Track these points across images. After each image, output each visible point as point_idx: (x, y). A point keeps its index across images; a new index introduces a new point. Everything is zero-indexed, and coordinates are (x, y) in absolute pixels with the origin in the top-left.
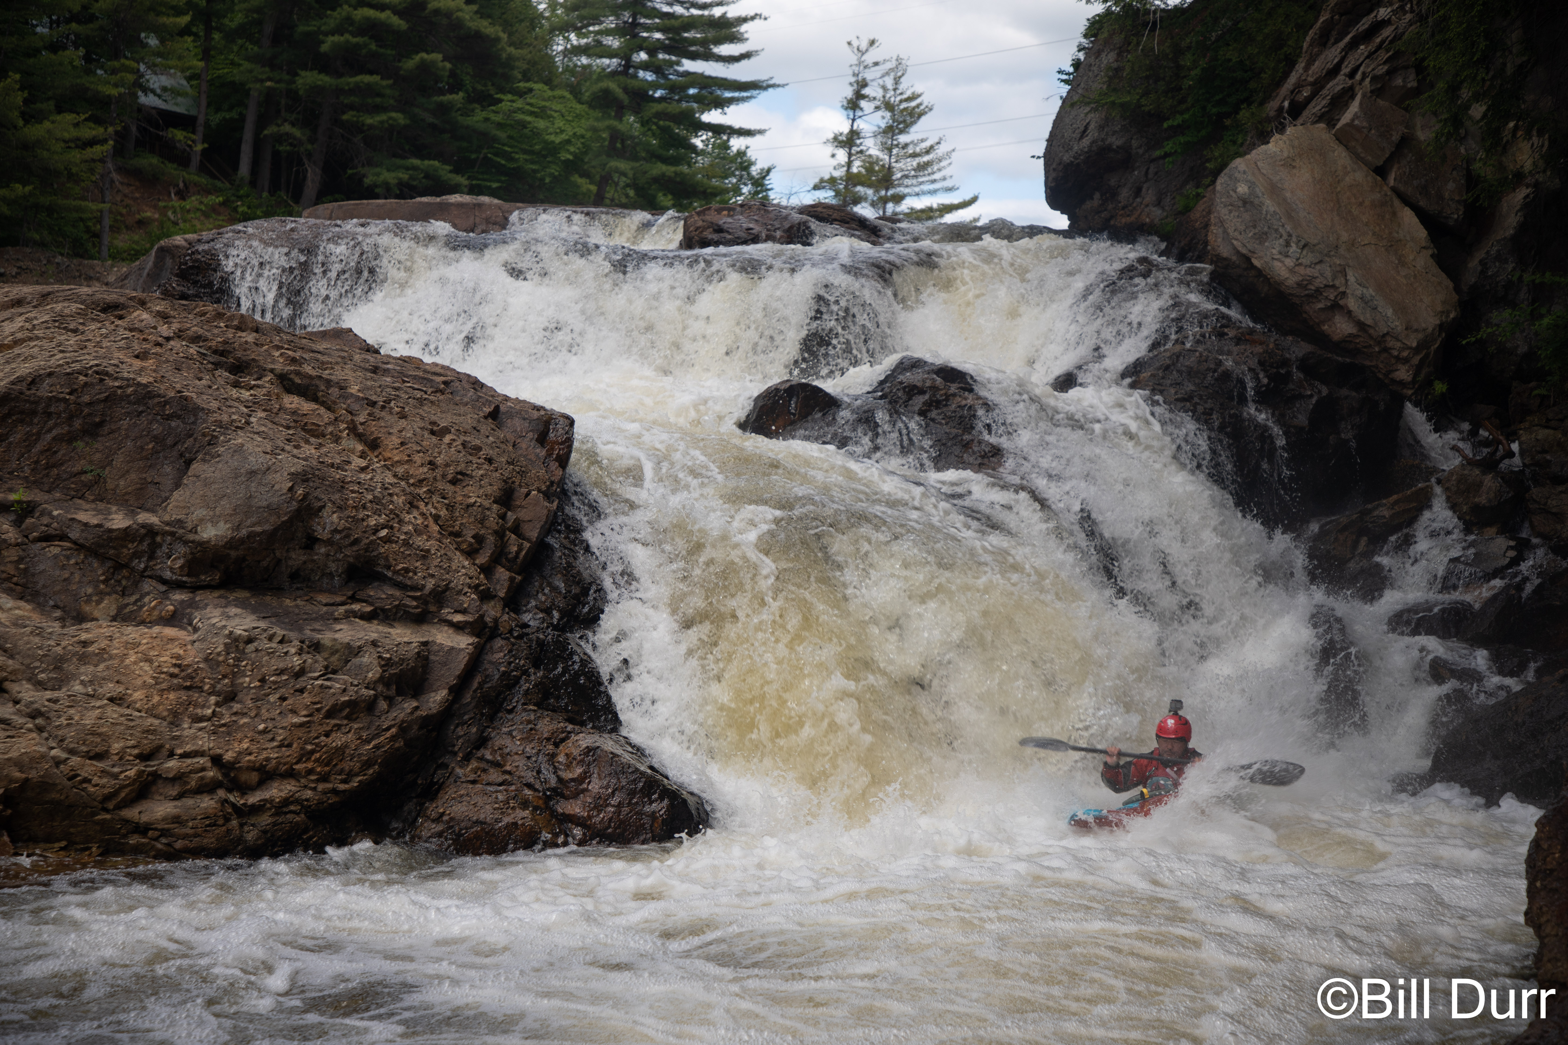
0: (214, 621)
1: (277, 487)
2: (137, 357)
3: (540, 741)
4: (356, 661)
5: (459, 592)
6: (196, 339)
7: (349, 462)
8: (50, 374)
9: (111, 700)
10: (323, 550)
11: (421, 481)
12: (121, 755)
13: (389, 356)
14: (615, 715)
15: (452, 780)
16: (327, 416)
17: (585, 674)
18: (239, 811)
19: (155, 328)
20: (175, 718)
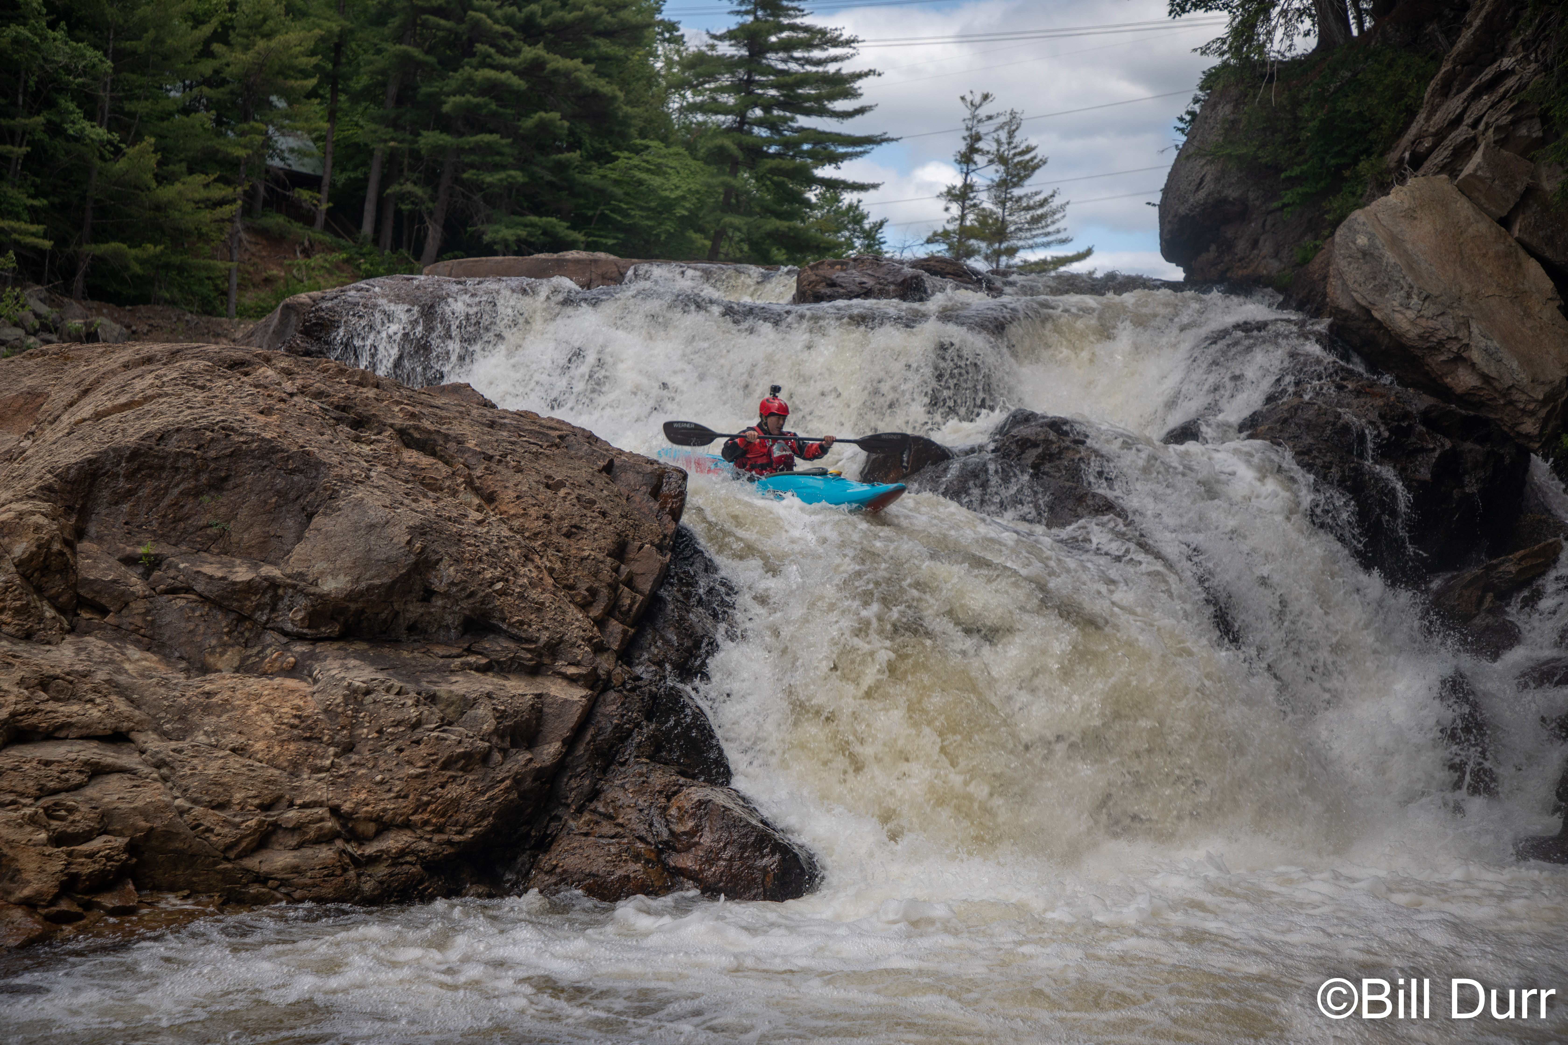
0: (333, 672)
1: (395, 540)
2: (262, 412)
3: (652, 794)
4: (471, 713)
5: (573, 645)
6: (319, 395)
7: (466, 516)
8: (178, 430)
9: (233, 750)
10: (440, 603)
11: (536, 535)
12: (243, 805)
13: (506, 411)
14: (727, 767)
15: (565, 832)
16: (445, 470)
17: (697, 727)
18: (356, 862)
19: (279, 384)
20: (295, 769)
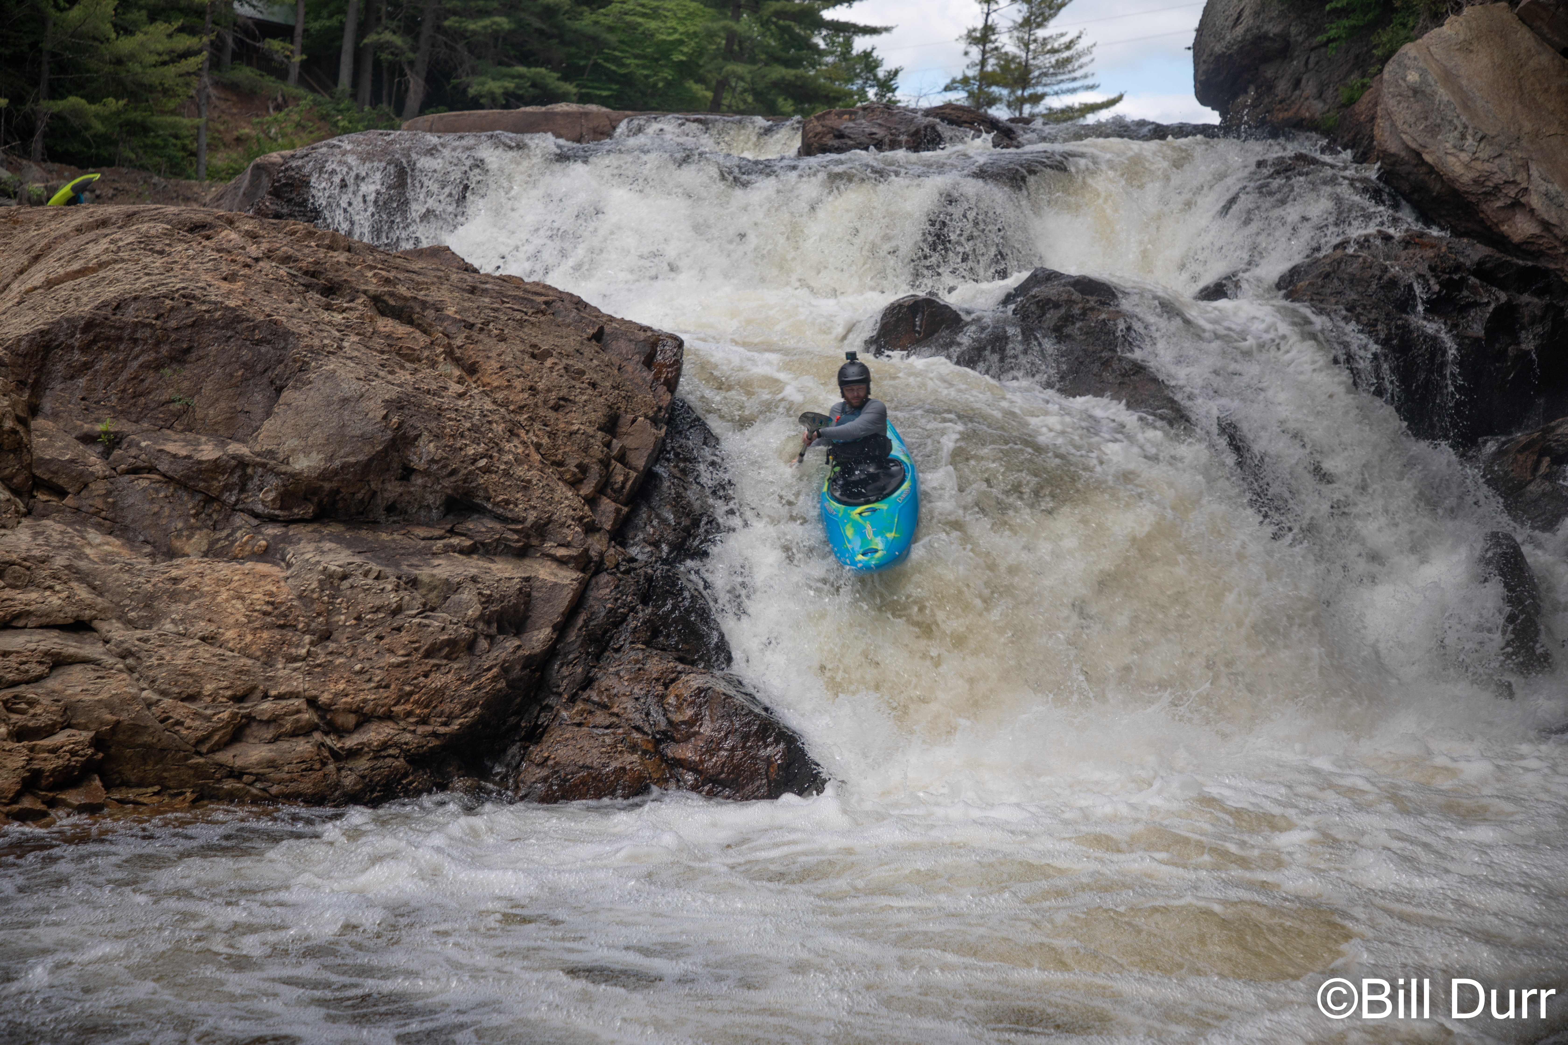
0: (308, 556)
1: (370, 415)
2: (225, 279)
3: (649, 681)
4: (455, 597)
5: (562, 525)
6: (286, 260)
7: (446, 388)
8: (136, 298)
9: (203, 639)
10: (420, 481)
11: (521, 408)
12: (214, 697)
13: (487, 275)
14: (728, 652)
15: (557, 722)
16: (423, 339)
17: (696, 611)
18: (336, 755)
19: (243, 248)
20: (268, 658)
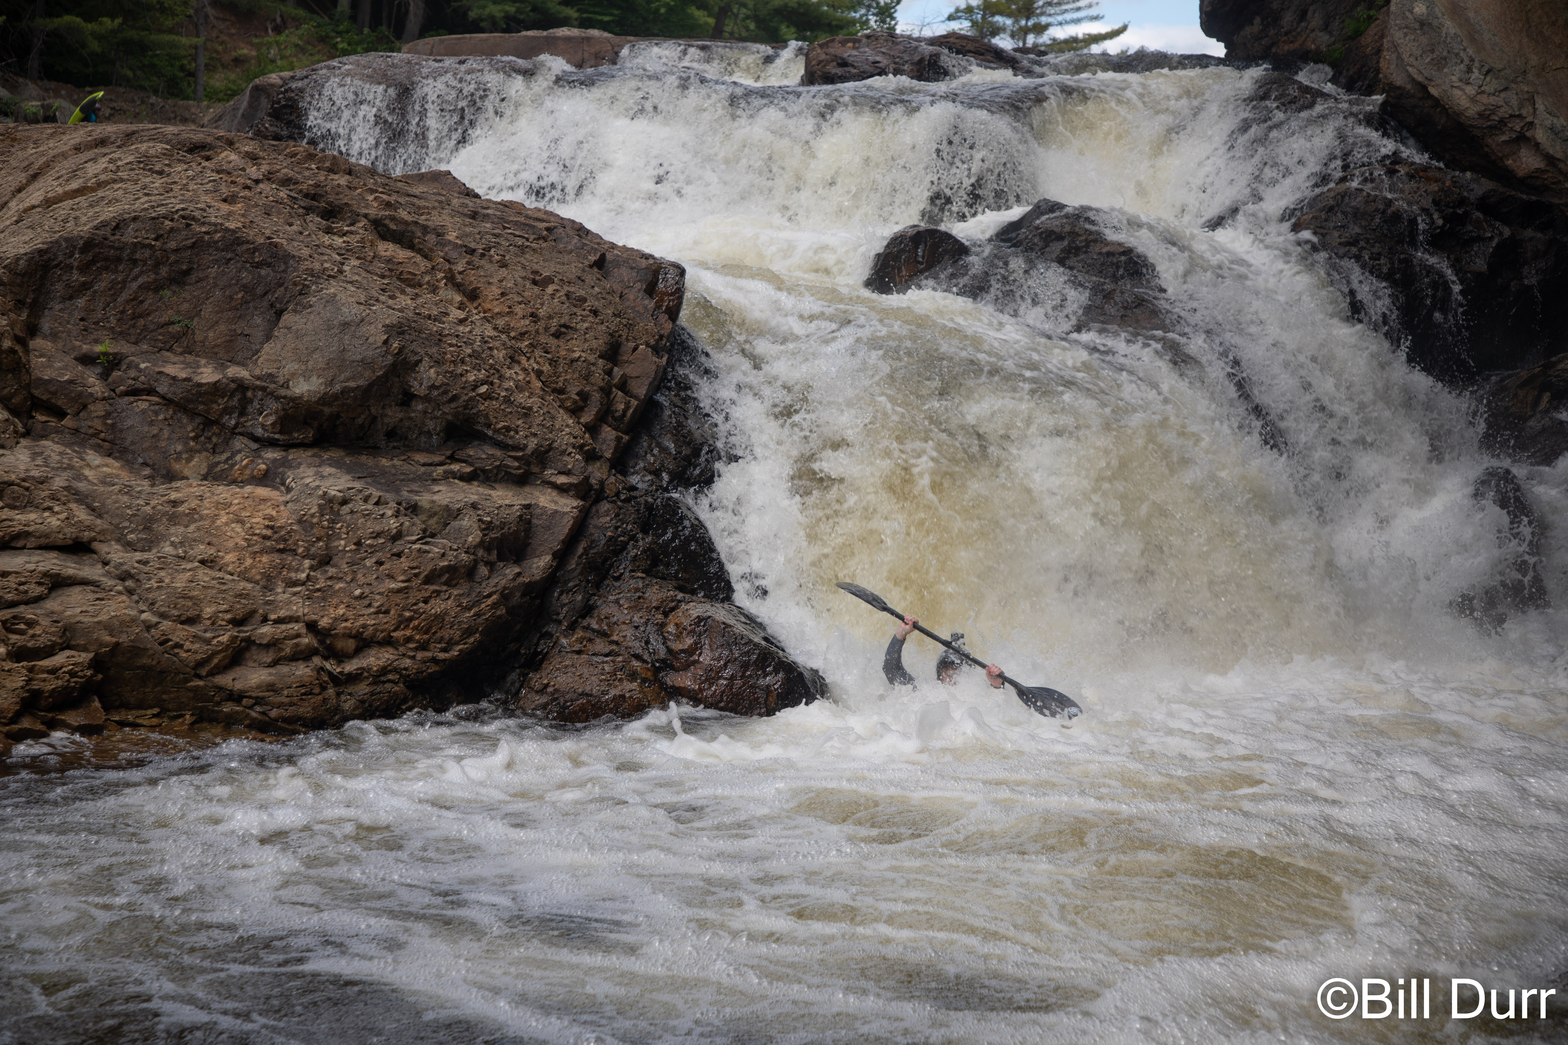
0: (307, 481)
1: (371, 340)
2: (225, 200)
3: (649, 610)
4: (455, 524)
5: (563, 453)
6: (286, 182)
7: (447, 314)
8: (135, 219)
9: (203, 562)
10: (420, 407)
11: (522, 334)
12: (214, 620)
13: (489, 201)
14: (728, 584)
15: (556, 650)
16: (423, 264)
17: (696, 540)
18: (335, 680)
19: (243, 170)
20: (268, 582)
